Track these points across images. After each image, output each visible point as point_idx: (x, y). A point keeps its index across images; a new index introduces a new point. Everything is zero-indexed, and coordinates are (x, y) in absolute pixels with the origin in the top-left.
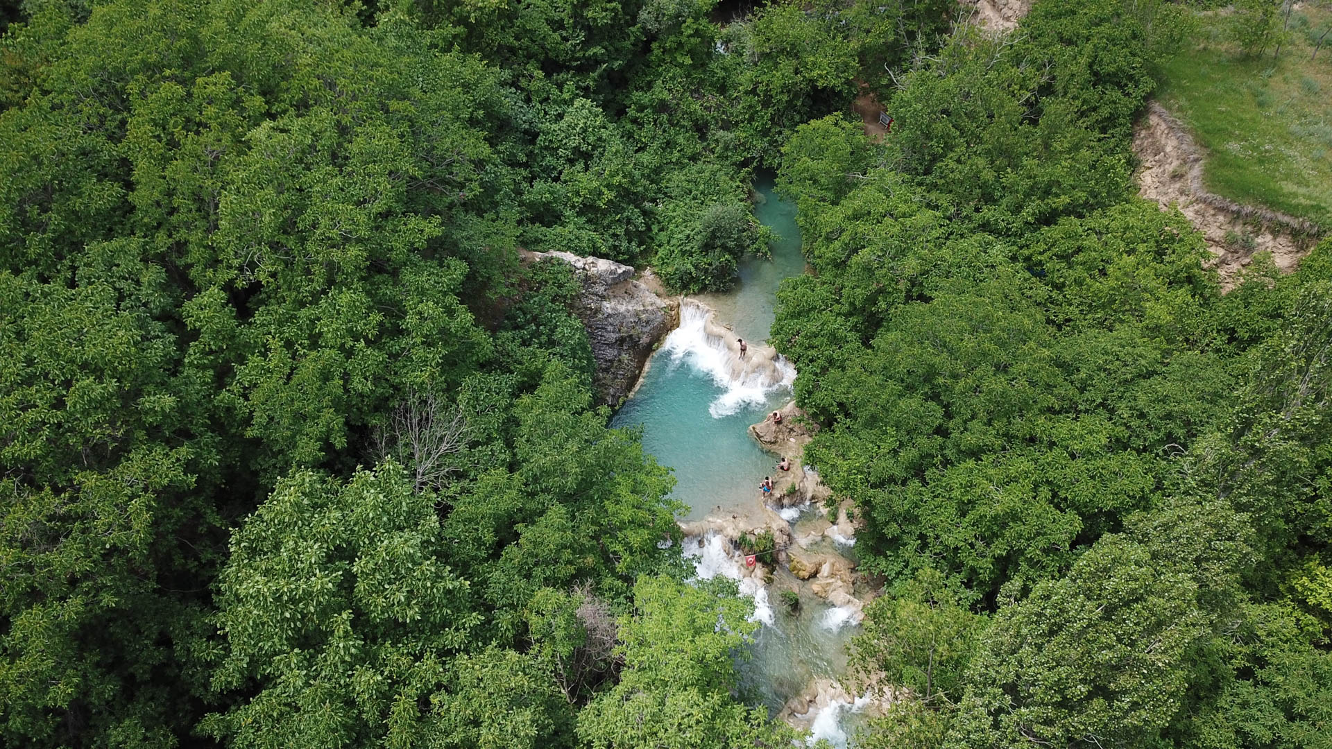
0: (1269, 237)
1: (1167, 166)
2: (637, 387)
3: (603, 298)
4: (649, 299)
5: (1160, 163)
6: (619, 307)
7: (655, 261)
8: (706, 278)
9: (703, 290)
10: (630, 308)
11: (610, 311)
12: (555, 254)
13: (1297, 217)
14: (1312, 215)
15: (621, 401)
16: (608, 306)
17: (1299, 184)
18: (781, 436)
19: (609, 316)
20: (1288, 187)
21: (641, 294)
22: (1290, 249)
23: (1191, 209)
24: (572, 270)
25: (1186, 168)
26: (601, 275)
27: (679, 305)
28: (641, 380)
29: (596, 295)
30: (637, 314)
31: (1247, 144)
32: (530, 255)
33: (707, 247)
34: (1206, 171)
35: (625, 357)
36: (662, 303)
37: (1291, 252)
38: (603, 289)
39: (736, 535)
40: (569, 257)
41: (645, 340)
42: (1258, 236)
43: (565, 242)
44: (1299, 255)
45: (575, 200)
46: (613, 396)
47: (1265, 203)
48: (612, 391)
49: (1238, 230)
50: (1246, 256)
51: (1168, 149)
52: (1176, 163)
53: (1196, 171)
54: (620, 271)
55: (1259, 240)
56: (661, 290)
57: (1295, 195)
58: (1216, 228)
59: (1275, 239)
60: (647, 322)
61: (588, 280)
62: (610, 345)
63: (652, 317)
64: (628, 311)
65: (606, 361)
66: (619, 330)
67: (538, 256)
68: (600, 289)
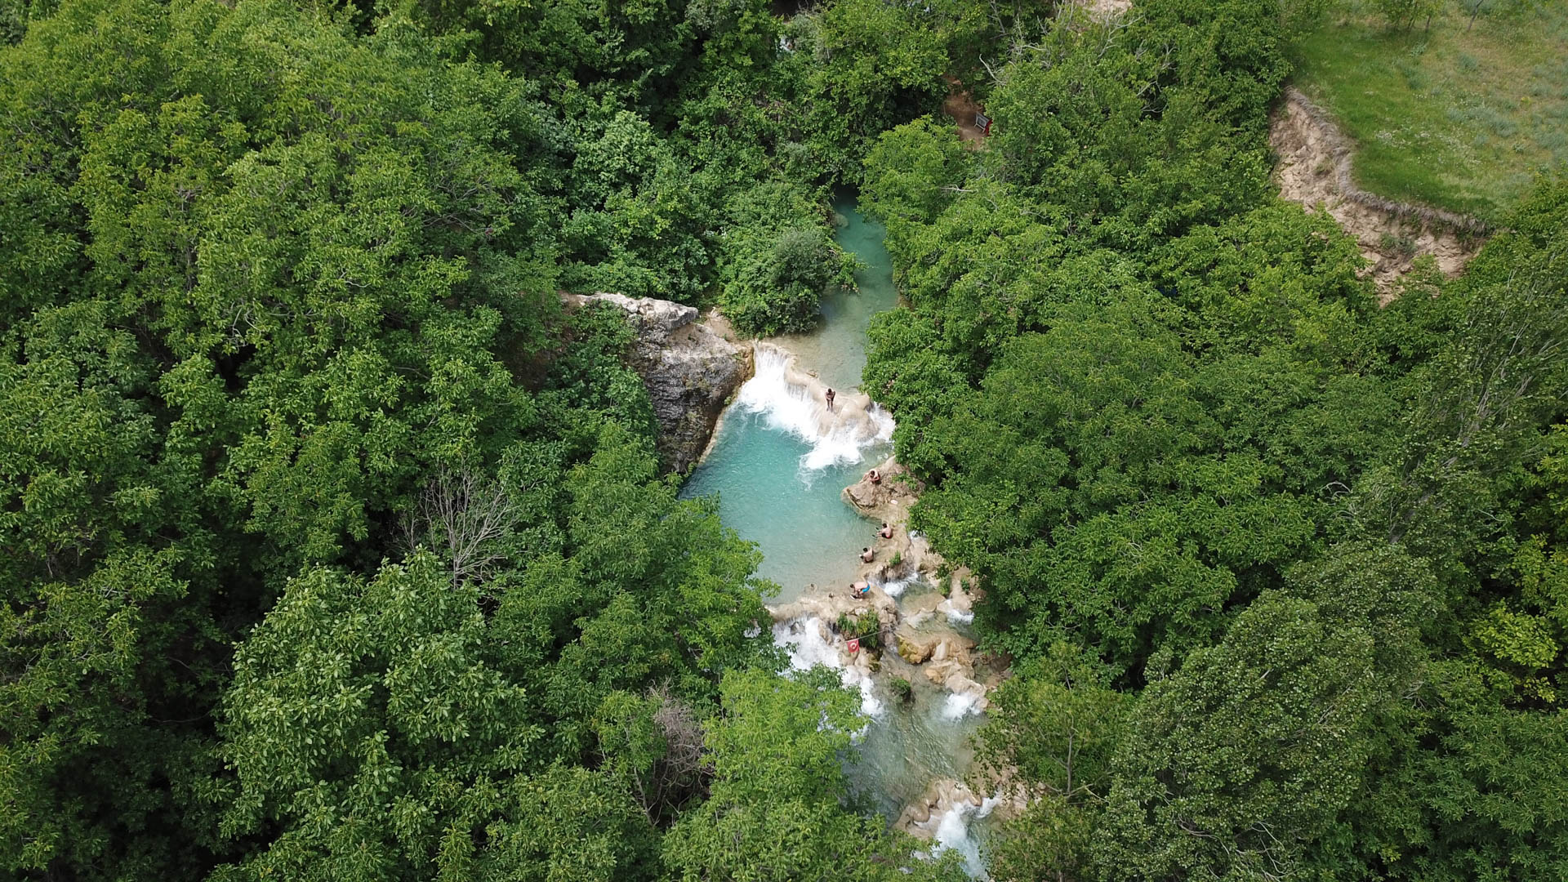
0: (1430, 238)
1: (1310, 162)
2: (708, 451)
3: (662, 345)
4: (717, 345)
5: (1302, 159)
6: (682, 356)
7: (721, 300)
8: (783, 317)
9: (780, 331)
10: (695, 356)
11: (672, 361)
12: (604, 296)
13: (1460, 214)
14: (1478, 212)
15: (690, 466)
16: (669, 356)
17: (1461, 175)
18: (880, 499)
19: (671, 367)
20: (1449, 180)
21: (707, 339)
22: (1454, 251)
23: (1340, 209)
24: (624, 315)
25: (1333, 162)
26: (659, 319)
27: (753, 351)
28: (713, 441)
29: (655, 342)
30: (704, 364)
31: (1399, 132)
32: (573, 299)
33: (782, 281)
34: (1355, 165)
35: (693, 415)
36: (733, 348)
37: (1455, 255)
38: (662, 335)
39: (834, 617)
40: (620, 299)
41: (715, 393)
42: (1417, 238)
43: (614, 281)
44: (1465, 257)
45: (623, 231)
46: (681, 462)
47: (1424, 200)
48: (679, 456)
49: (1395, 231)
50: (1405, 261)
51: (1311, 142)
52: (1320, 158)
53: (1344, 165)
54: (681, 313)
55: (1419, 242)
56: (731, 334)
57: (1457, 189)
58: (1370, 230)
59: (1436, 240)
60: (717, 372)
61: (644, 326)
62: (675, 402)
63: (722, 366)
64: (693, 360)
65: (670, 421)
66: (684, 384)
67: (582, 300)
68: (658, 335)
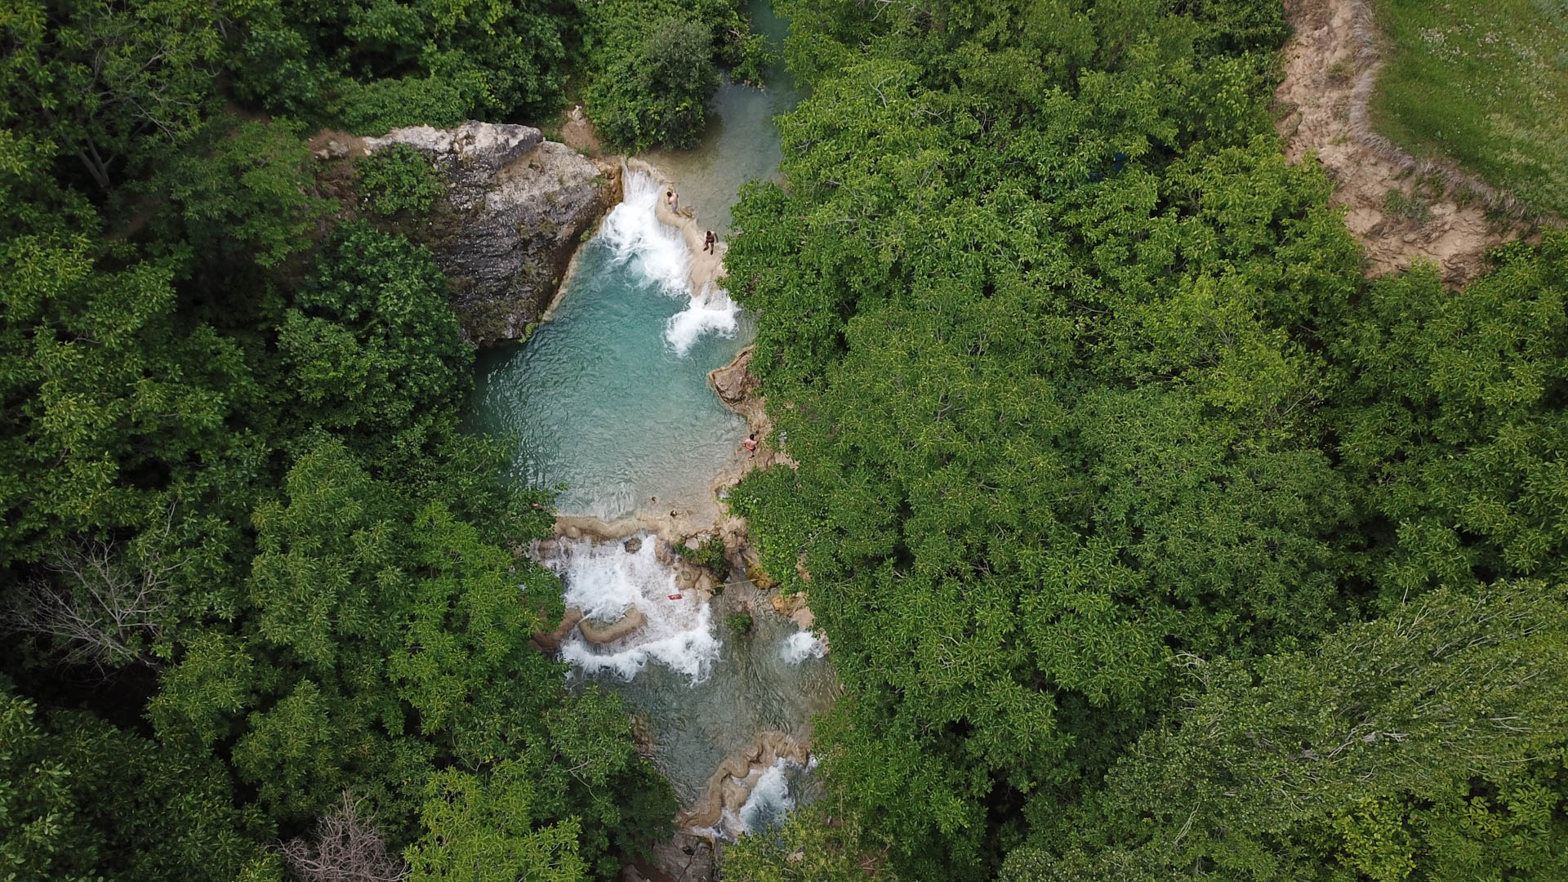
0: (1452, 207)
1: (1327, 54)
2: (555, 304)
3: (489, 187)
4: (571, 169)
5: (1321, 45)
6: (516, 196)
8: (658, 131)
9: (655, 147)
10: (536, 192)
11: (500, 207)
12: (404, 136)
13: (1497, 188)
14: (1522, 187)
15: (529, 328)
16: (496, 199)
17: (1520, 121)
19: (499, 214)
20: (1502, 125)
21: (558, 162)
22: (1479, 229)
23: (1342, 148)
24: (430, 156)
25: (1352, 66)
26: (480, 156)
27: (620, 171)
28: (562, 291)
29: (477, 186)
30: (549, 199)
31: (1457, 30)
32: (356, 143)
33: (658, 86)
34: (1379, 85)
35: (532, 266)
36: (592, 169)
37: (1477, 233)
38: (486, 175)
39: (673, 539)
40: (426, 136)
41: (564, 232)
42: (1434, 204)
43: (418, 111)
44: (1491, 239)
46: (514, 326)
47: (1456, 156)
48: (512, 319)
49: (1407, 189)
50: (1412, 229)
51: (1336, 22)
52: (1341, 53)
53: (1363, 83)
54: (514, 143)
55: (1436, 210)
56: (595, 145)
57: (1506, 143)
58: (1377, 179)
59: (1459, 210)
60: (568, 206)
61: (458, 167)
62: (506, 255)
63: (575, 197)
64: (533, 198)
65: (499, 280)
66: (519, 231)
67: (370, 144)
68: (483, 177)
